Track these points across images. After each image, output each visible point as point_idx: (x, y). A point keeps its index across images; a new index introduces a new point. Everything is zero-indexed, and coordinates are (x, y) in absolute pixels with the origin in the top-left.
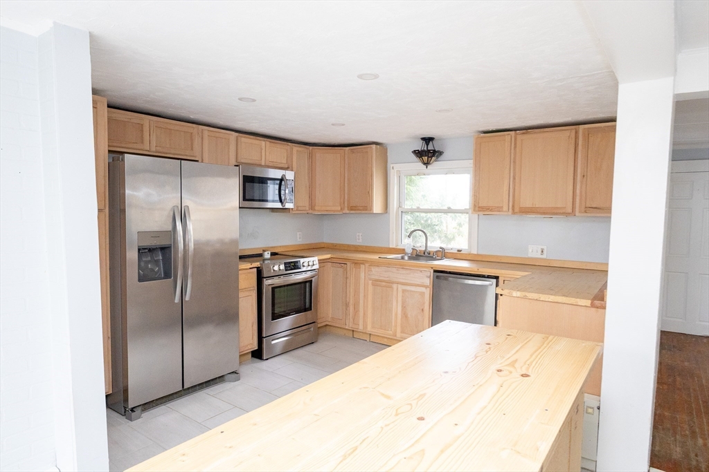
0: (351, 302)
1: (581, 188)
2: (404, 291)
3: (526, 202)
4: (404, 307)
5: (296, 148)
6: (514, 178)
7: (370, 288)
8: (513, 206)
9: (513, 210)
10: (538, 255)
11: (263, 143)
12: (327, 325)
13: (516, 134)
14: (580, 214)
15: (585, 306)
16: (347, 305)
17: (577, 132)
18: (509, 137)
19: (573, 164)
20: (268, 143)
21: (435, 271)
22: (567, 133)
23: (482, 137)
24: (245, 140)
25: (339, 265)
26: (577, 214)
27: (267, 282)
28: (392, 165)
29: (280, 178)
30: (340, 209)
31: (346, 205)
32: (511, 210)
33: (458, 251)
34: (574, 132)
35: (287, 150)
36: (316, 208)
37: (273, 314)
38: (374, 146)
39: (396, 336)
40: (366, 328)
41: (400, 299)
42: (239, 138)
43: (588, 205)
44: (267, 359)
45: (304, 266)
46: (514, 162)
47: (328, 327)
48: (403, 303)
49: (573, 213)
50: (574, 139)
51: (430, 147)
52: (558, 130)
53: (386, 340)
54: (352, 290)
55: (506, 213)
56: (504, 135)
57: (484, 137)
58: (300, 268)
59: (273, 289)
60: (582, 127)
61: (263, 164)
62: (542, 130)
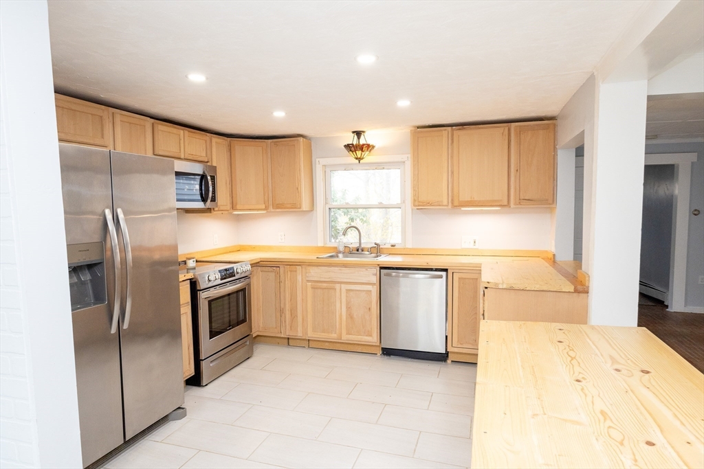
0: (288, 307)
1: (515, 181)
2: (348, 291)
3: (465, 196)
4: (348, 308)
5: (216, 139)
6: (452, 173)
7: (310, 291)
8: (452, 200)
9: (452, 203)
10: (471, 246)
11: (182, 132)
12: (258, 336)
13: (453, 130)
14: (514, 206)
15: (569, 292)
16: (282, 311)
17: (509, 130)
18: (446, 132)
19: (507, 158)
20: (186, 132)
21: (381, 268)
22: (501, 130)
23: (419, 132)
24: (162, 127)
25: (270, 269)
26: (512, 205)
27: (203, 296)
28: (317, 160)
29: (201, 173)
30: (264, 207)
31: (271, 202)
32: (450, 204)
33: (392, 246)
34: (507, 129)
35: (206, 141)
36: (238, 207)
37: (211, 332)
38: (301, 139)
39: (341, 339)
40: (307, 334)
41: (344, 300)
42: (155, 125)
43: (522, 198)
44: (207, 385)
45: (238, 273)
46: (452, 157)
47: (259, 338)
48: (348, 303)
49: (508, 205)
50: (507, 137)
51: (362, 141)
52: (492, 127)
53: (327, 344)
54: (287, 295)
55: (446, 207)
56: (441, 130)
57: (422, 132)
58: (234, 276)
59: (210, 302)
60: (513, 125)
61: (182, 157)
62: (477, 126)
